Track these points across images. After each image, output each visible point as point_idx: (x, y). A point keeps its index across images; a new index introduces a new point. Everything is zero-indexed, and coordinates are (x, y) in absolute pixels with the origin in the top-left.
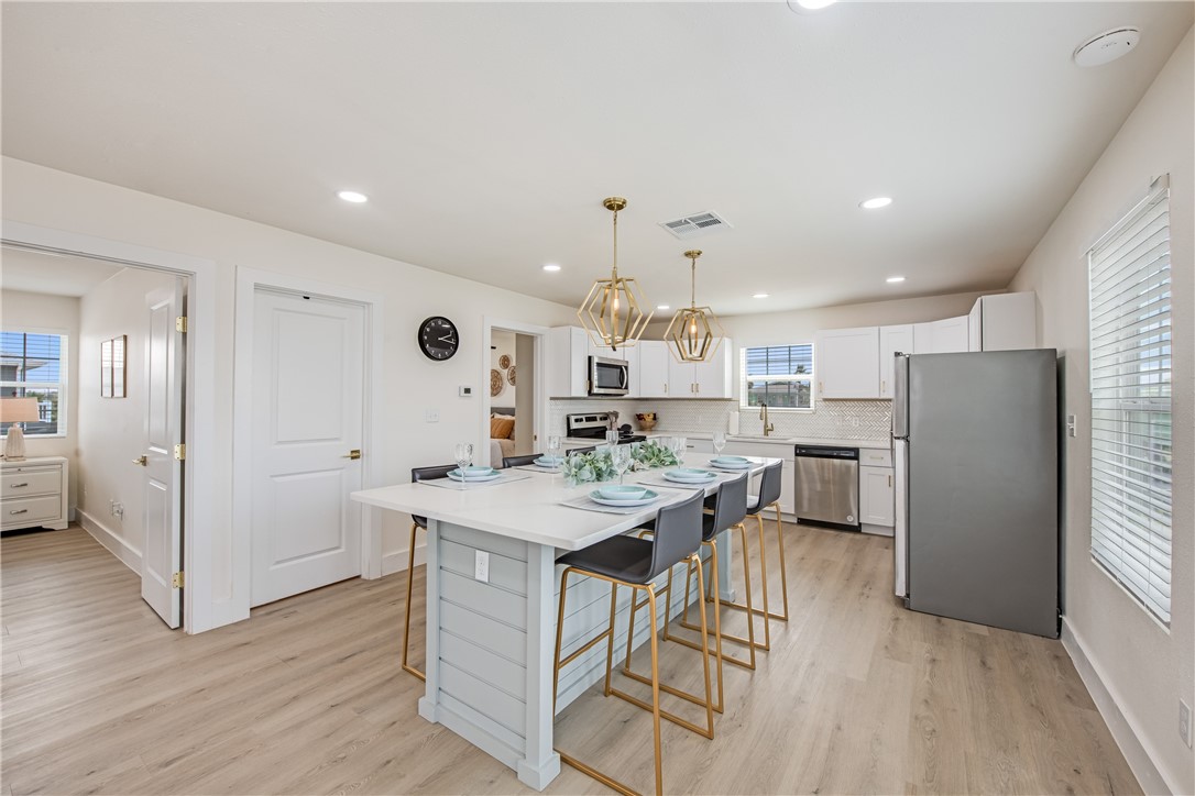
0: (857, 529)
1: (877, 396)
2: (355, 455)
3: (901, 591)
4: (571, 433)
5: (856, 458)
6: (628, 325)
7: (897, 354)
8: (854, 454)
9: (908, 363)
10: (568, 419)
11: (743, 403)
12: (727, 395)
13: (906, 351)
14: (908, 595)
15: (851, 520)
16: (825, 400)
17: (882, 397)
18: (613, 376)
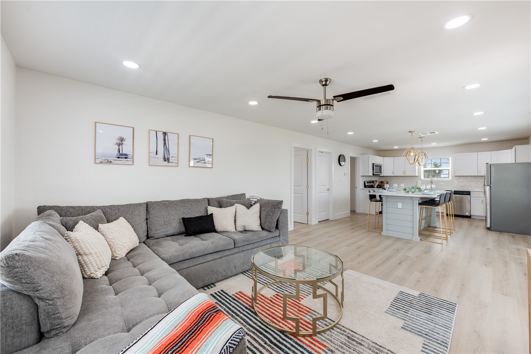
0: (469, 217)
1: (477, 175)
2: (328, 190)
3: (489, 226)
4: (365, 186)
5: (469, 194)
6: (382, 152)
7: (487, 164)
8: (468, 193)
9: (490, 167)
10: (365, 182)
11: (422, 177)
12: (417, 175)
13: (490, 163)
14: (491, 227)
15: (467, 214)
16: (456, 176)
17: (479, 175)
18: (377, 168)
